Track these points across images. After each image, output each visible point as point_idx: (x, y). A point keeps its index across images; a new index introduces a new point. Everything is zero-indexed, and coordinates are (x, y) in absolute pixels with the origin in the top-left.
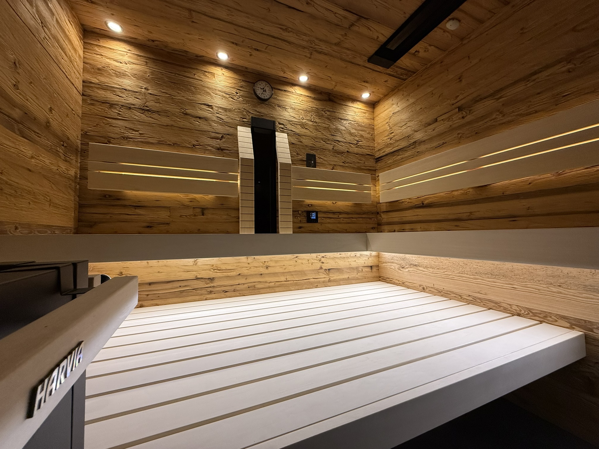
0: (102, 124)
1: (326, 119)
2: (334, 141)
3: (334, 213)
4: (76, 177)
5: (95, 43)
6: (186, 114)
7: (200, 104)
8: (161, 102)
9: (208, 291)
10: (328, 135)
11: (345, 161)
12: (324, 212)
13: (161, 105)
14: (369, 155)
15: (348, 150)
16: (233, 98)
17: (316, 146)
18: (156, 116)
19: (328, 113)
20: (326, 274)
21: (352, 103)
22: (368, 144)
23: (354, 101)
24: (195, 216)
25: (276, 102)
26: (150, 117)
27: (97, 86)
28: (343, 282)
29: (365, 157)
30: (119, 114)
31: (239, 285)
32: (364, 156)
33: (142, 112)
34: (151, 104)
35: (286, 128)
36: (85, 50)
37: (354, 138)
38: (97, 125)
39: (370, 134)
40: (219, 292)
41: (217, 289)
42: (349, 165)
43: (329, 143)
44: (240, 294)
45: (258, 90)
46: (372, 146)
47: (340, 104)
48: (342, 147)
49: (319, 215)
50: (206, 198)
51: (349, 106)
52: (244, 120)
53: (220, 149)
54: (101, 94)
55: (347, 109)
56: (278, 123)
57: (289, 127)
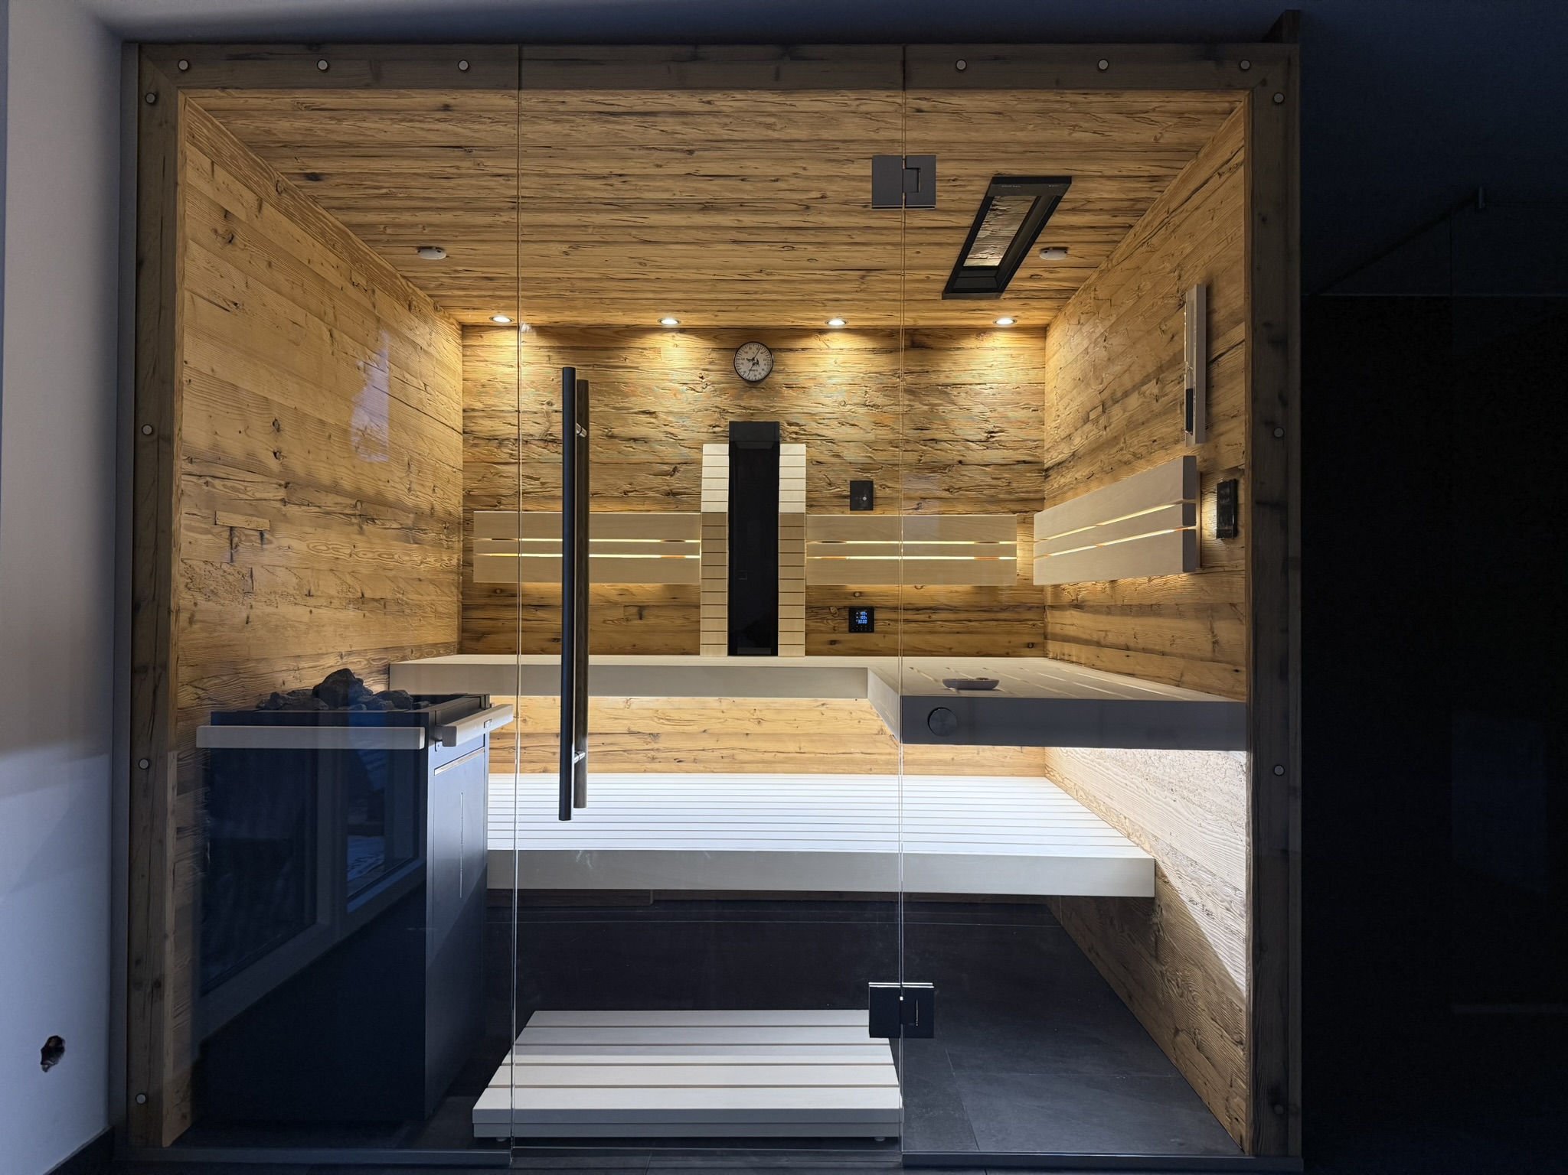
0: (490, 476)
1: (903, 394)
2: (922, 442)
4: (459, 566)
5: (477, 343)
6: (612, 437)
7: (636, 413)
10: (907, 431)
11: (952, 487)
12: (890, 608)
14: (1024, 462)
15: (961, 458)
16: (694, 390)
17: (875, 460)
19: (909, 378)
20: (893, 746)
21: (977, 339)
22: (1022, 435)
23: (984, 333)
24: (628, 620)
25: (782, 379)
27: (481, 414)
29: (1014, 469)
30: (511, 454)
31: (703, 750)
32: (1007, 467)
33: (542, 444)
34: (558, 430)
35: (803, 432)
37: (979, 426)
38: (483, 477)
39: (1030, 408)
40: (666, 760)
41: (664, 755)
42: (962, 495)
43: (910, 449)
45: (743, 364)
46: (1036, 438)
47: (940, 349)
48: (943, 453)
49: (877, 615)
50: (647, 589)
51: (968, 349)
52: (717, 429)
53: (671, 494)
54: (485, 426)
55: (961, 357)
56: (786, 425)
57: (812, 427)
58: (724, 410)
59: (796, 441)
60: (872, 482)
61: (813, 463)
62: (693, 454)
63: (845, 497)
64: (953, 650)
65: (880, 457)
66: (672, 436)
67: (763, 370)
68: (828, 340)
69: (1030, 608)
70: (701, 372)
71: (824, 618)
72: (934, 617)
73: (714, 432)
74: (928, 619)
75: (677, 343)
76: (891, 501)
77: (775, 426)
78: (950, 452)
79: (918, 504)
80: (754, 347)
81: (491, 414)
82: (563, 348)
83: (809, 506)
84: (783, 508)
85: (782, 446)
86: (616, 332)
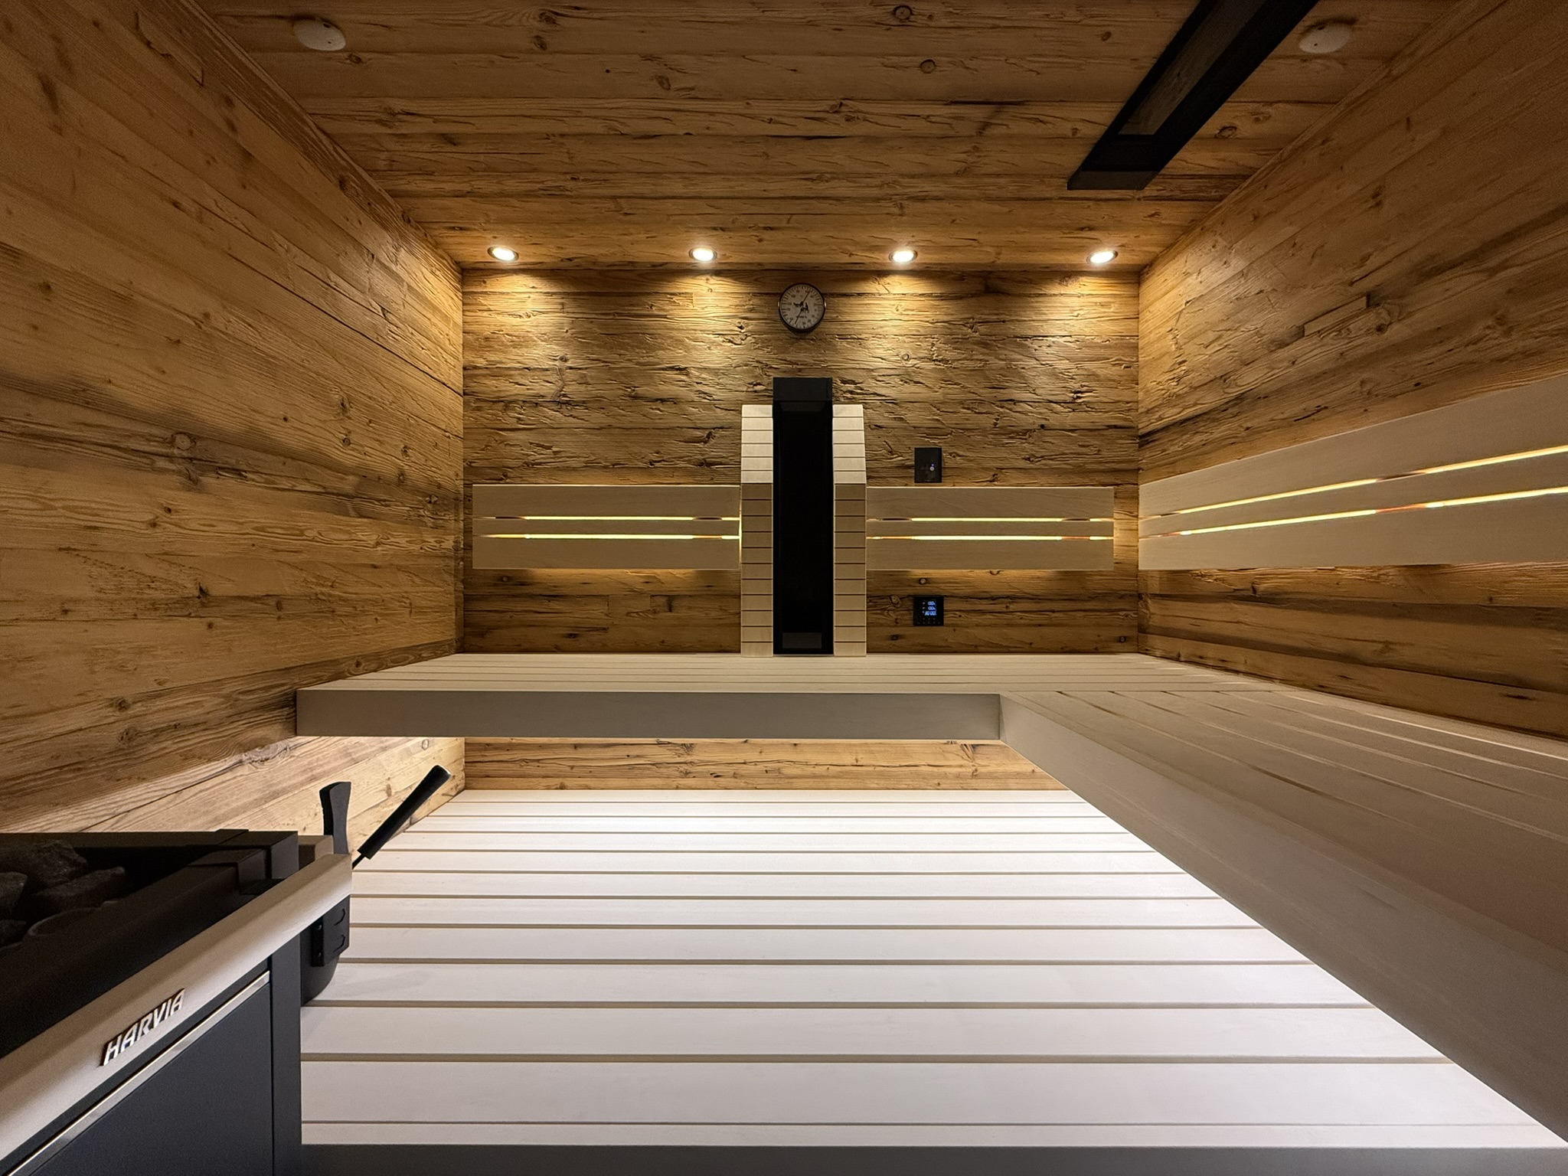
0: (493, 444)
1: (976, 347)
2: (998, 403)
3: (993, 598)
4: (456, 549)
5: (479, 290)
6: (636, 397)
7: (663, 369)
8: (589, 380)
9: (681, 772)
10: (981, 391)
11: (1033, 455)
12: (961, 598)
13: (589, 388)
14: (1115, 427)
15: (1043, 422)
16: (732, 342)
17: (943, 424)
18: (580, 411)
19: (983, 328)
20: (965, 757)
21: (1060, 284)
22: (1113, 395)
23: (1070, 277)
24: (655, 612)
25: (835, 328)
26: (571, 416)
27: (484, 372)
28: (1017, 781)
29: (1103, 435)
30: (519, 419)
31: (744, 763)
32: (1096, 433)
33: (556, 408)
34: (573, 390)
35: (859, 391)
36: (466, 308)
37: (1064, 385)
38: (487, 446)
39: (1121, 365)
40: (701, 775)
41: (699, 769)
42: (1045, 465)
43: (984, 411)
44: (748, 783)
45: (789, 309)
46: (1129, 400)
47: (1020, 296)
48: (1024, 416)
49: (946, 606)
50: (677, 575)
51: (1051, 295)
52: (758, 388)
53: (705, 464)
54: (491, 386)
55: (1043, 304)
56: (839, 382)
57: (870, 385)
58: (767, 365)
59: (852, 401)
60: (940, 449)
61: (871, 427)
62: (729, 417)
63: (909, 467)
64: (1033, 646)
65: (950, 420)
66: (705, 396)
67: (813, 316)
68: (889, 284)
69: (1122, 597)
70: (740, 320)
71: (885, 609)
72: (1012, 607)
73: (756, 392)
74: (1005, 610)
75: (712, 287)
76: (961, 472)
77: (828, 382)
78: (1029, 417)
79: (994, 476)
80: (803, 290)
81: (497, 372)
82: (579, 294)
83: (868, 478)
84: (838, 478)
85: (835, 407)
86: (640, 275)
